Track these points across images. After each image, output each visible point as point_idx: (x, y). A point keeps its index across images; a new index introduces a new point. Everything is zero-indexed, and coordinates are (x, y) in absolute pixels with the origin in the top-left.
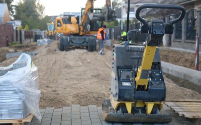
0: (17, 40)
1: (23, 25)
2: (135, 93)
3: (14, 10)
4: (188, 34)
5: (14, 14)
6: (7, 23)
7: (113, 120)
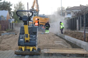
0: (10, 28)
1: (15, 21)
2: (24, 43)
3: (12, 14)
4: (86, 25)
5: (12, 15)
6: (8, 20)
7: (18, 54)
